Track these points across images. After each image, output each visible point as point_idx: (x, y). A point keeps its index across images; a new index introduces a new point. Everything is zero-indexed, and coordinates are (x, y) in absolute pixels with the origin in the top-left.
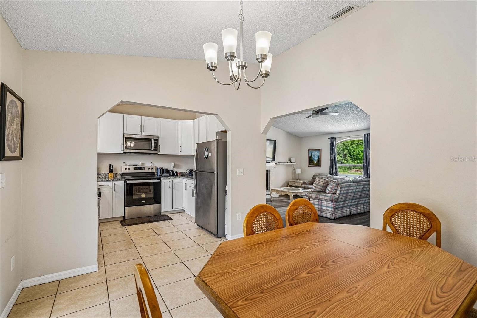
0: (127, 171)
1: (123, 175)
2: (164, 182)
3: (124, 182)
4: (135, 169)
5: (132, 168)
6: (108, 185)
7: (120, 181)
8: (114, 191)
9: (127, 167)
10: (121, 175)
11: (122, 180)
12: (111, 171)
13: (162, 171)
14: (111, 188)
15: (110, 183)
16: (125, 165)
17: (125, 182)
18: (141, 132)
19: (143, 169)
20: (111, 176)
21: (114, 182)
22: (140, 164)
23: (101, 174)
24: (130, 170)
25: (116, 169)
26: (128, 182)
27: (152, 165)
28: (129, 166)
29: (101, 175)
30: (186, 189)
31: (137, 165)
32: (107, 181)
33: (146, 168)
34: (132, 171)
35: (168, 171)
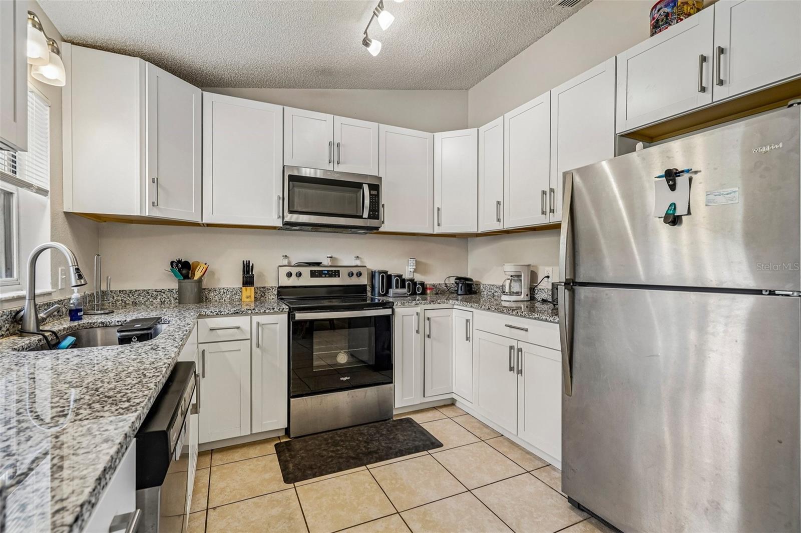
0: (293, 282)
1: (283, 292)
2: (403, 316)
3: (286, 316)
4: (313, 274)
5: (306, 271)
6: (238, 328)
7: (275, 313)
8: (258, 346)
9: (294, 271)
10: (276, 292)
11: (282, 311)
12: (248, 280)
13: (387, 279)
14: (249, 338)
15: (242, 321)
16: (286, 262)
17: (291, 316)
18: (332, 164)
19: (336, 274)
20: (247, 297)
21: (256, 319)
22: (326, 262)
23: (222, 291)
24: (300, 278)
25: (261, 275)
26: (299, 316)
27: (358, 263)
28: (299, 265)
29: (220, 292)
30: (467, 339)
31: (318, 264)
32: (236, 313)
33: (344, 272)
34: (307, 280)
35: (402, 282)
